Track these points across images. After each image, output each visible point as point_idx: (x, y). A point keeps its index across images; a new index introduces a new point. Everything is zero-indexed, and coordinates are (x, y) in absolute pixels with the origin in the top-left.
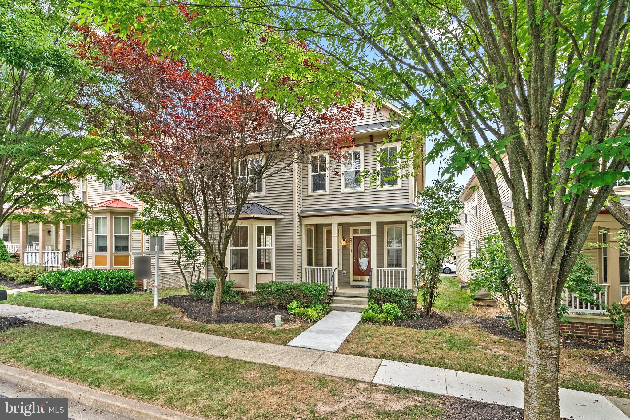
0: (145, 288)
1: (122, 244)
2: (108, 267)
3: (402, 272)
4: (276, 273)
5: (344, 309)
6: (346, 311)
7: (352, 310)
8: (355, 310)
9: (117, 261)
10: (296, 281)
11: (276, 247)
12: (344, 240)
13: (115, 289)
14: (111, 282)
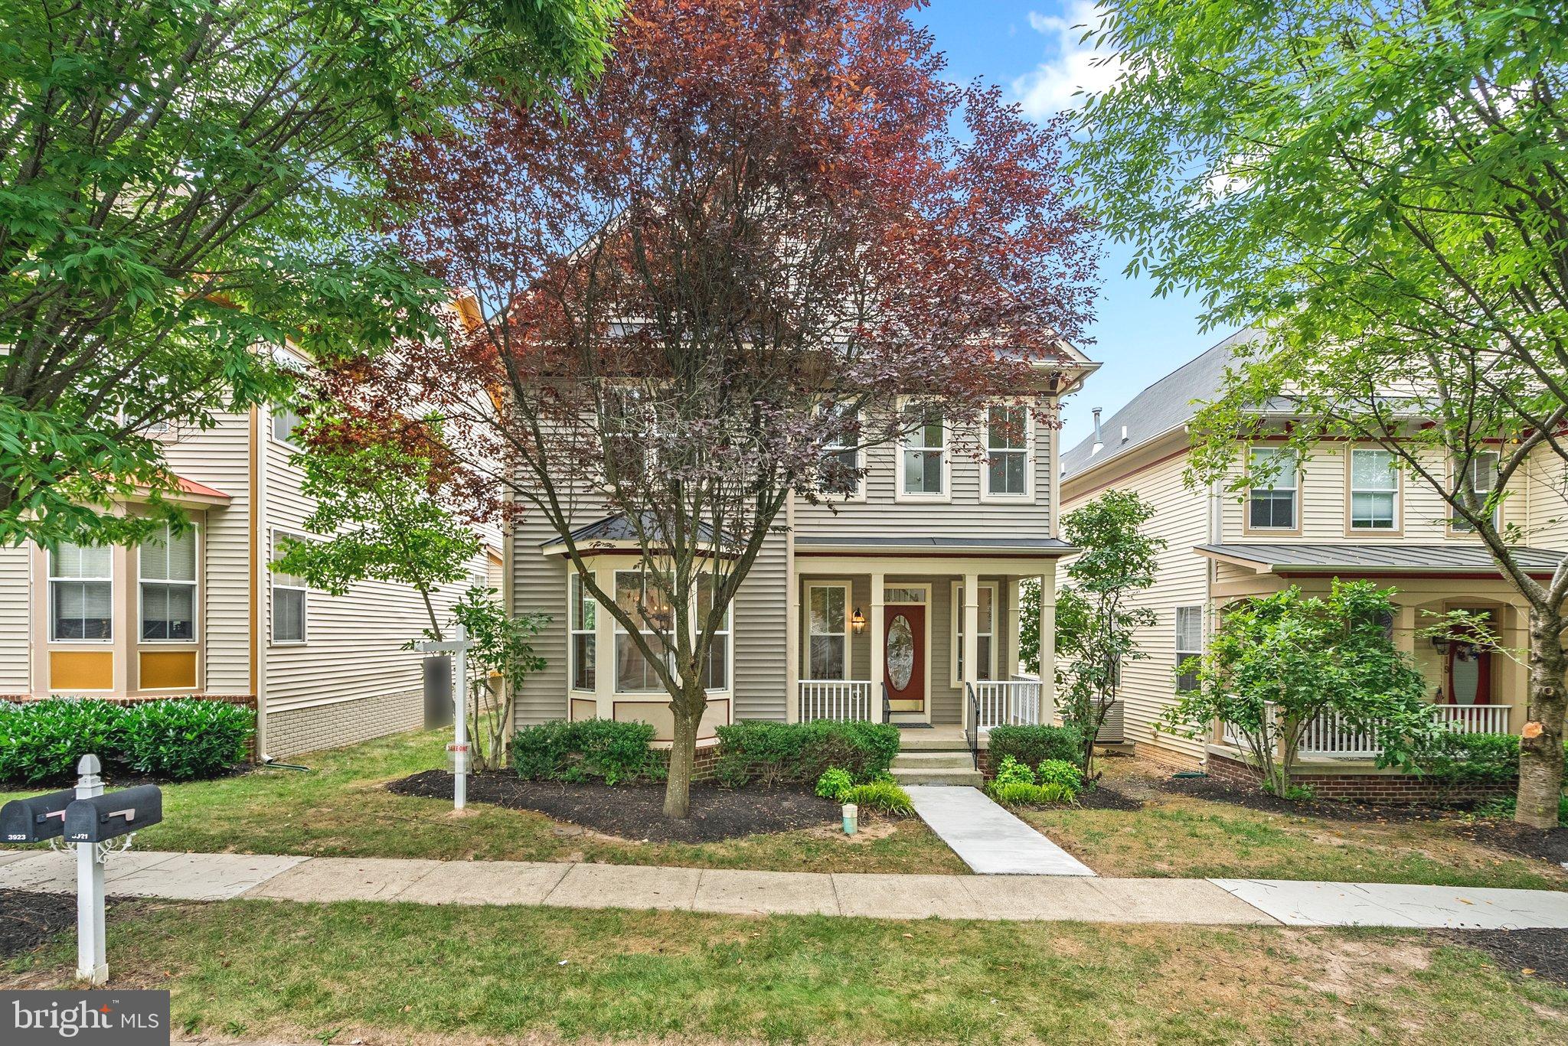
0: (266, 757)
1: (170, 612)
2: (117, 691)
3: (993, 690)
4: (736, 697)
5: (921, 780)
6: (927, 784)
7: (941, 781)
8: (949, 781)
9: (150, 670)
10: (793, 719)
11: (736, 631)
12: (858, 615)
13: (192, 763)
14: (179, 740)
